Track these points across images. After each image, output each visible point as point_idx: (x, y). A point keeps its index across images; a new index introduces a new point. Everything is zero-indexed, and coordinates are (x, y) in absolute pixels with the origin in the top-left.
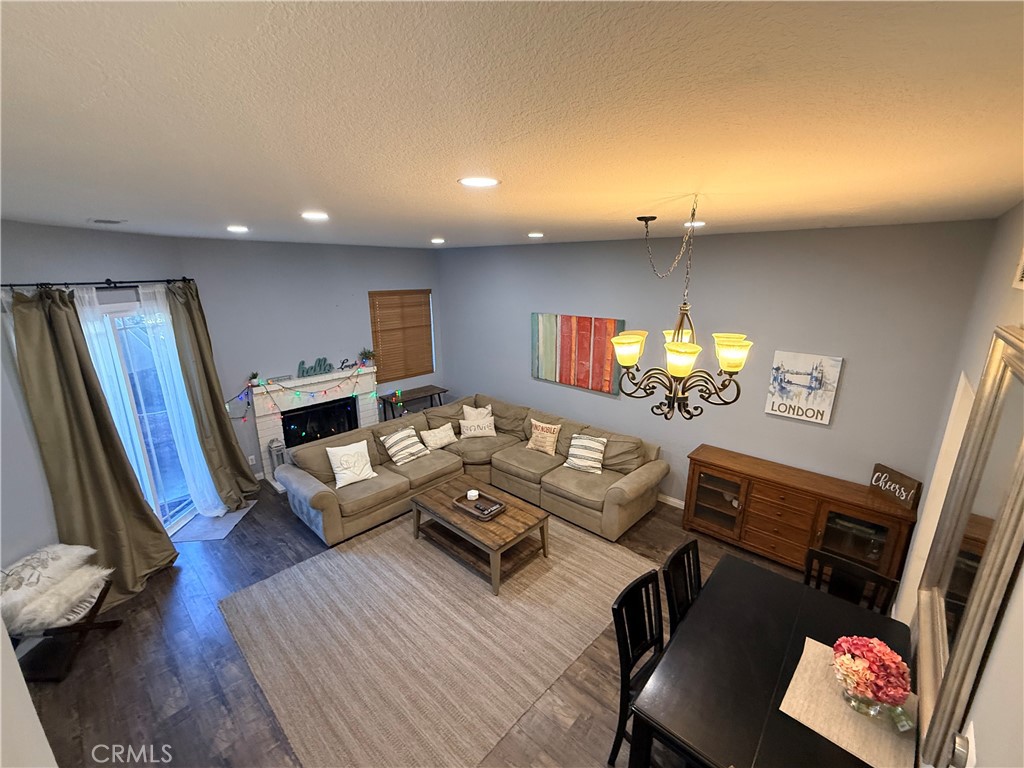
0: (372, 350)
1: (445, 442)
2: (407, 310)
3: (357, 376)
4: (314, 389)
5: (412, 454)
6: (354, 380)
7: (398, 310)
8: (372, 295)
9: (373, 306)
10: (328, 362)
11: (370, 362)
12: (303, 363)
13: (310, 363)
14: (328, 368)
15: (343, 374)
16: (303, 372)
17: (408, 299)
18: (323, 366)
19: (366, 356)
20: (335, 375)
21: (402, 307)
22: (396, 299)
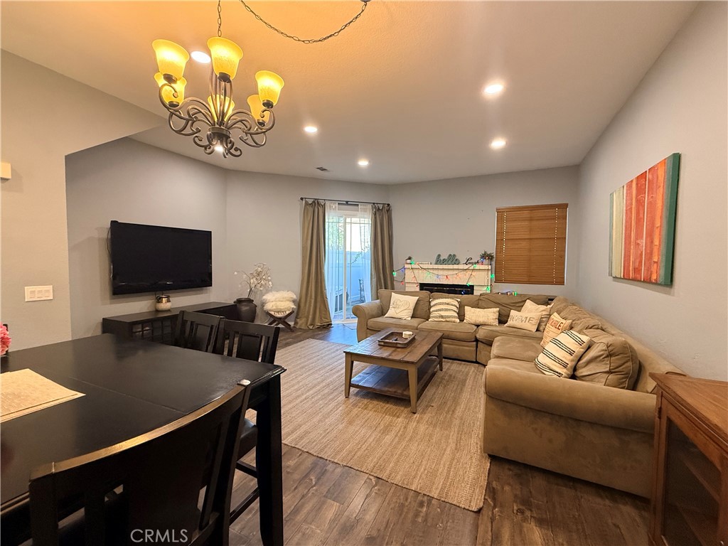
0: (492, 252)
3: (476, 270)
4: (441, 273)
6: (473, 273)
7: (526, 223)
8: (501, 210)
9: (500, 220)
10: (457, 258)
12: (439, 255)
13: (443, 258)
14: (456, 262)
16: (439, 261)
18: (453, 259)
19: (484, 256)
21: (531, 219)
22: (526, 214)
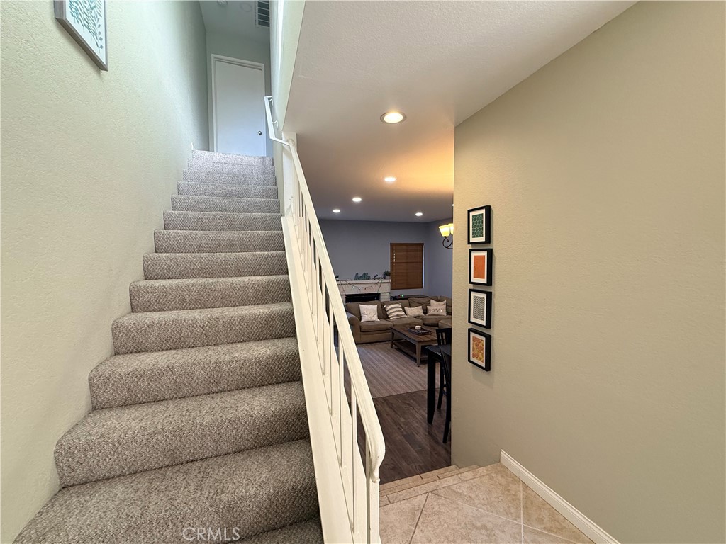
0: (389, 271)
1: (417, 314)
2: (409, 253)
3: (381, 283)
4: (360, 286)
5: (398, 316)
6: (379, 285)
7: (405, 253)
8: (392, 245)
9: (392, 251)
10: (369, 275)
11: (387, 277)
12: (357, 274)
13: (360, 275)
14: (369, 278)
15: (374, 281)
16: (357, 278)
17: (411, 248)
18: (366, 277)
19: (386, 274)
20: (371, 281)
21: (407, 251)
22: (404, 247)
